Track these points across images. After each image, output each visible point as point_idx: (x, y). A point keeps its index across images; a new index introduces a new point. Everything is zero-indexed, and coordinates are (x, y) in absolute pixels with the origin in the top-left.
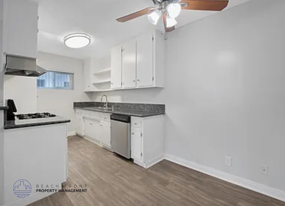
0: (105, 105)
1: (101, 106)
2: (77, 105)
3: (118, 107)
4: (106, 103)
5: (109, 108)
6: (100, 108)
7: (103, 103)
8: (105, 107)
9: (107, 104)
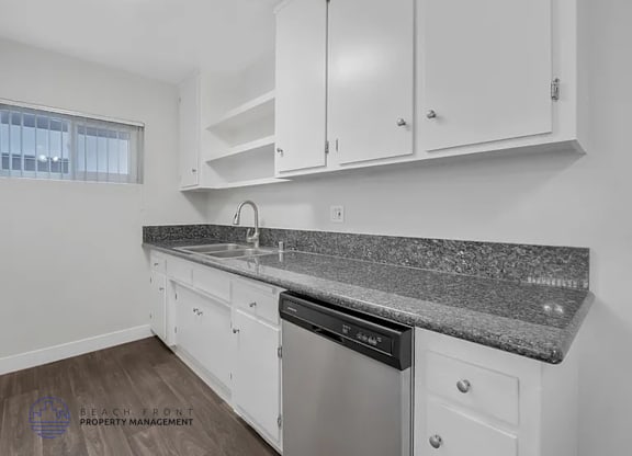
0: (249, 239)
1: (238, 241)
2: (157, 237)
3: (298, 245)
4: (253, 231)
5: (267, 251)
6: (231, 246)
7: (244, 229)
8: (252, 244)
9: (256, 234)
